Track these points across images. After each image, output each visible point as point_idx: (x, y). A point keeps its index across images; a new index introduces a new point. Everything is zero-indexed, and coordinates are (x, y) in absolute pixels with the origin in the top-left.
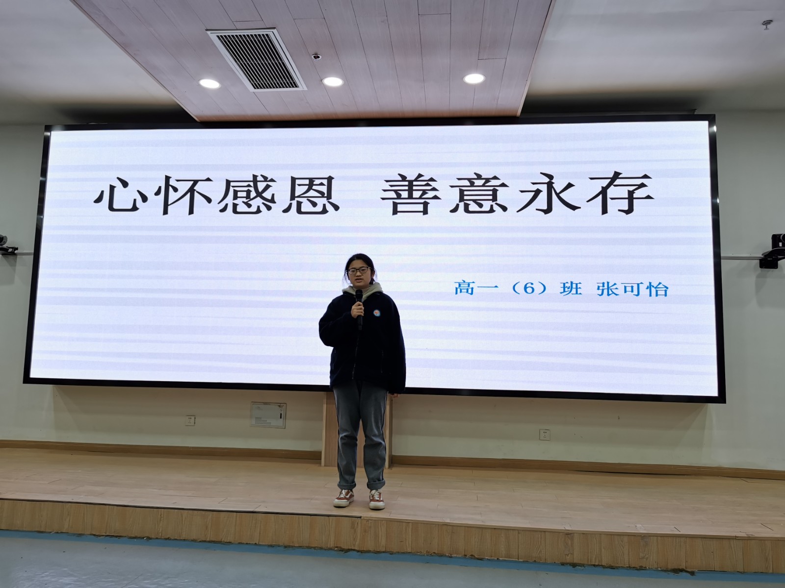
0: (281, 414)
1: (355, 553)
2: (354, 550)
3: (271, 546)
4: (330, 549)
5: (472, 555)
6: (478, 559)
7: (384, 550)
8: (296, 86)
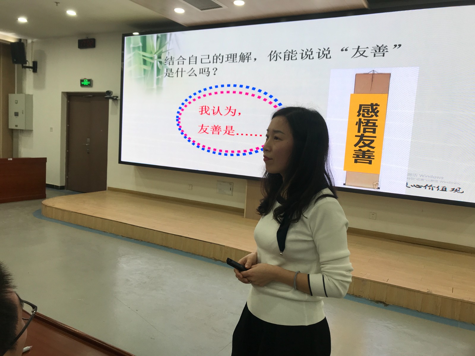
0: (231, 188)
2: (221, 261)
3: (187, 252)
4: (211, 258)
8: (222, 7)
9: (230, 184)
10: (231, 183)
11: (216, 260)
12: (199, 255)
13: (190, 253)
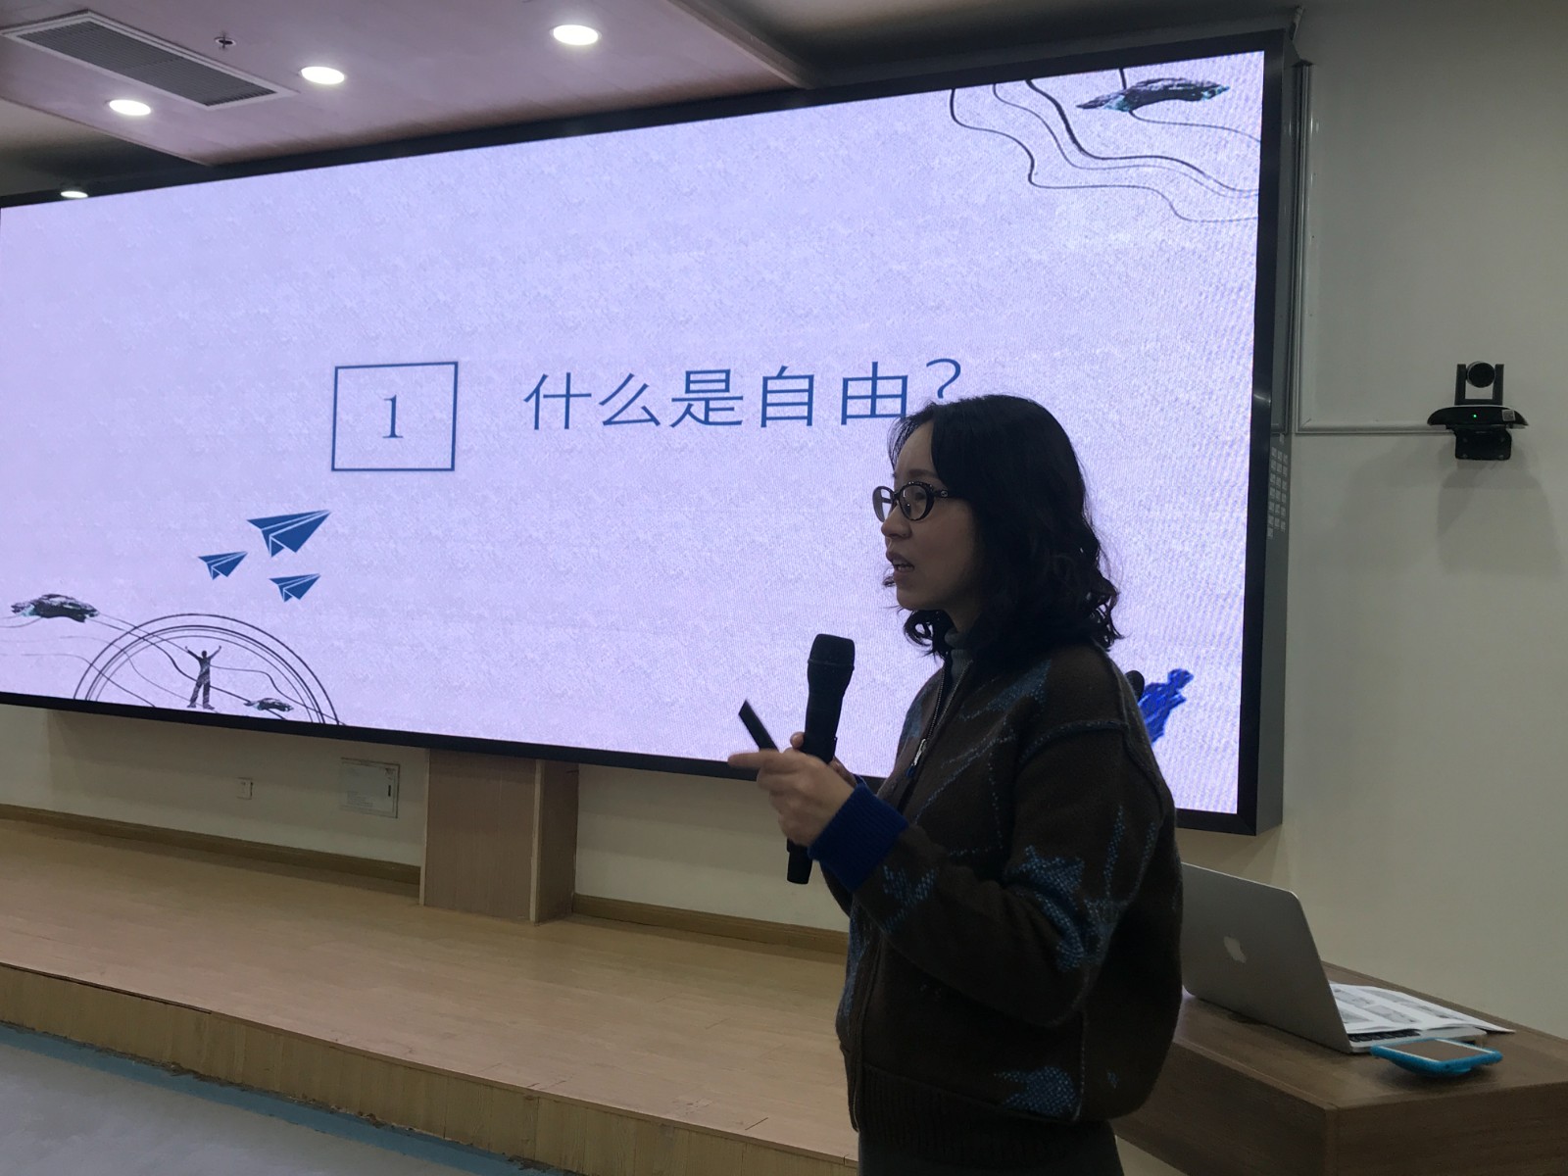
0: (390, 787)
1: (190, 1077)
2: (195, 1073)
4: (164, 1066)
5: (371, 1115)
6: (378, 1125)
7: (239, 1081)
8: (272, 92)
9: (387, 769)
10: (392, 767)
11: (179, 1070)
12: (123, 1055)
13: (92, 1046)
